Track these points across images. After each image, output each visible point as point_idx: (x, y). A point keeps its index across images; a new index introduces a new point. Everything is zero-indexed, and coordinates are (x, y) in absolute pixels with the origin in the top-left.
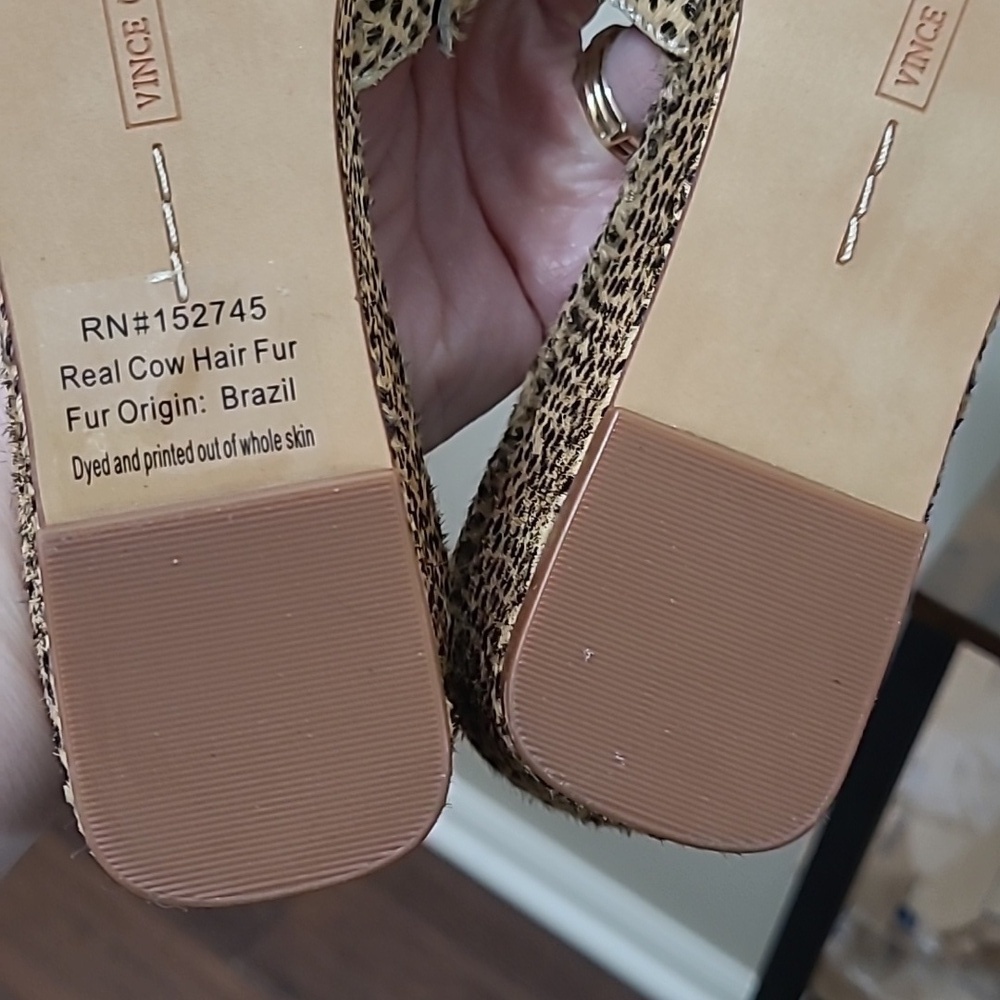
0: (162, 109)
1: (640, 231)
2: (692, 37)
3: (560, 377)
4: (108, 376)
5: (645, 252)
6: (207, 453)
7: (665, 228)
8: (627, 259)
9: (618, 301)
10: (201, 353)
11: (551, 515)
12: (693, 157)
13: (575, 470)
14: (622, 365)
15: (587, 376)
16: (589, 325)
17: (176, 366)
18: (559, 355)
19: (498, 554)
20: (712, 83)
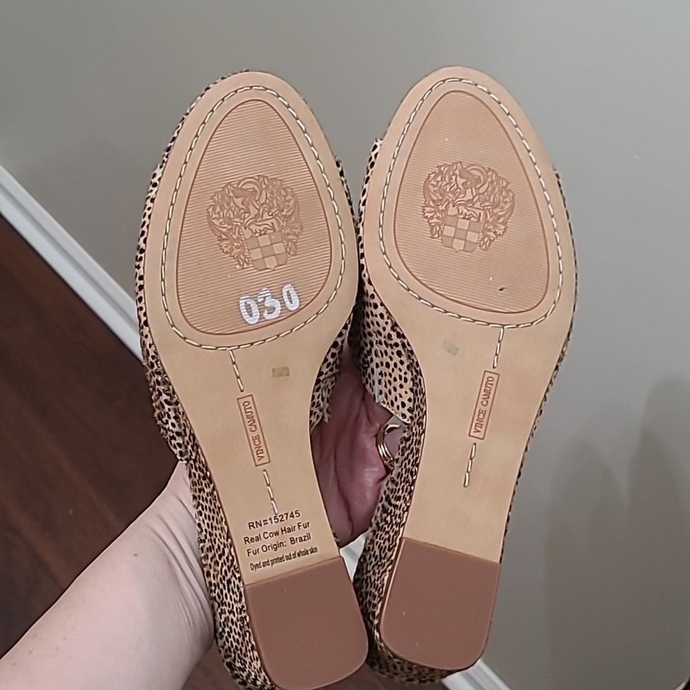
0: (265, 460)
1: (402, 480)
2: (411, 418)
3: (382, 529)
4: (258, 539)
5: (405, 488)
6: (289, 558)
7: (411, 481)
8: (399, 489)
9: (398, 503)
10: (283, 529)
11: (387, 573)
12: (417, 458)
13: (393, 558)
14: (404, 524)
15: (391, 528)
16: (389, 511)
17: (277, 534)
18: (380, 521)
19: (369, 589)
20: (420, 435)
